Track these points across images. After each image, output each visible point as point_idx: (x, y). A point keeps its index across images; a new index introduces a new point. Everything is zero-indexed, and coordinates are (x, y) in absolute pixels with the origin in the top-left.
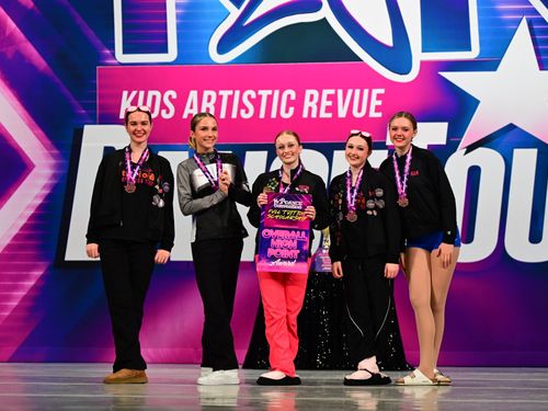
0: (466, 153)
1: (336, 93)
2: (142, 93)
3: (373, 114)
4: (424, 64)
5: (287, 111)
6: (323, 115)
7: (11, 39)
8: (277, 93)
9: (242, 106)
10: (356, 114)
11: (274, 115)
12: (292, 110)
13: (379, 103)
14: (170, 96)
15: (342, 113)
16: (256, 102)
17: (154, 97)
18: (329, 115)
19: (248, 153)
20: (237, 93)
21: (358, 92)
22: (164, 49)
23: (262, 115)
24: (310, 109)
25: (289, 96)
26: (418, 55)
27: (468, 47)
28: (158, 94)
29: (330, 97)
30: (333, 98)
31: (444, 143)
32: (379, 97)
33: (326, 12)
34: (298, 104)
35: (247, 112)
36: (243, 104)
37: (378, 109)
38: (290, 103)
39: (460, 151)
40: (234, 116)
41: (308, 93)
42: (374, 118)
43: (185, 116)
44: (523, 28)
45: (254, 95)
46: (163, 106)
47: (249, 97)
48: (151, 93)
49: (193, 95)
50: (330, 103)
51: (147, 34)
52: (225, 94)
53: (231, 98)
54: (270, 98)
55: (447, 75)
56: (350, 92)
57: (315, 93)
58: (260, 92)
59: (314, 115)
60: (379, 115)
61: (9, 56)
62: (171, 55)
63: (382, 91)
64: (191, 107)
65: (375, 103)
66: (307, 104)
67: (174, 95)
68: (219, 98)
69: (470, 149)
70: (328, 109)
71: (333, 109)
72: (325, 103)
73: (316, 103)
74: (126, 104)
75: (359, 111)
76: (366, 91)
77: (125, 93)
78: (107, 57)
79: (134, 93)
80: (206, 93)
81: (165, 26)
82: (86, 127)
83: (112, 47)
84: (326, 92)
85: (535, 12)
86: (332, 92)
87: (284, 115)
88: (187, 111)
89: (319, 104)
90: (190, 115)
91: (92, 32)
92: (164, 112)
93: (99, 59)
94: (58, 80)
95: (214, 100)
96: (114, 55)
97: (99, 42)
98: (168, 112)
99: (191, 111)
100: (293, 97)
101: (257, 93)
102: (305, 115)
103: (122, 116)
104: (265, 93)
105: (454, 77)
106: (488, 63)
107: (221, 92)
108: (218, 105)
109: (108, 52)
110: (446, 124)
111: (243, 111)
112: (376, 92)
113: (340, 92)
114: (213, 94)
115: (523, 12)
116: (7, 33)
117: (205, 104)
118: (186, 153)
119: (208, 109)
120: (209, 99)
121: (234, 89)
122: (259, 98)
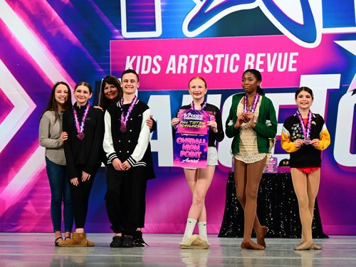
0: (353, 94)
1: (266, 55)
2: (139, 58)
3: (291, 69)
4: (324, 36)
5: (234, 68)
7: (54, 24)
8: (227, 56)
9: (204, 65)
10: (280, 69)
11: (225, 71)
12: (237, 67)
13: (295, 62)
14: (157, 60)
15: (270, 69)
16: (214, 62)
17: (147, 60)
18: (262, 70)
19: (209, 96)
20: (201, 56)
21: (280, 55)
22: (153, 28)
23: (218, 71)
24: (249, 66)
25: (235, 58)
26: (321, 30)
27: (353, 24)
28: (149, 58)
29: (262, 59)
30: (264, 59)
31: (338, 87)
32: (295, 58)
33: (259, 3)
34: (241, 63)
35: (208, 69)
36: (206, 63)
37: (294, 66)
38: (236, 62)
39: (349, 93)
40: (199, 71)
41: (248, 56)
42: (291, 72)
43: (167, 72)
45: (212, 58)
46: (153, 66)
47: (209, 59)
48: (145, 57)
49: (173, 58)
50: (262, 63)
51: (142, 19)
52: (193, 57)
53: (197, 60)
54: (223, 60)
55: (339, 43)
56: (275, 55)
57: (253, 56)
58: (216, 56)
60: (295, 70)
61: (54, 35)
62: (158, 32)
63: (296, 54)
64: (171, 66)
65: (292, 62)
66: (247, 63)
67: (160, 58)
68: (190, 60)
70: (261, 67)
71: (264, 66)
72: (259, 62)
73: (253, 63)
74: (129, 66)
75: (282, 67)
76: (286, 54)
77: (128, 58)
78: (116, 34)
79: (134, 58)
80: (181, 57)
81: (154, 14)
83: (119, 28)
84: (260, 55)
86: (263, 55)
87: (232, 71)
88: (169, 69)
89: (255, 63)
90: (171, 71)
91: (106, 18)
92: (153, 70)
93: (111, 36)
94: (85, 50)
95: (186, 61)
96: (121, 33)
97: (111, 24)
98: (156, 69)
99: (171, 69)
100: (238, 59)
101: (214, 56)
104: (219, 57)
105: (344, 44)
107: (191, 56)
108: (189, 65)
109: (117, 31)
110: (339, 75)
111: (205, 69)
112: (292, 54)
113: (269, 55)
114: (185, 57)
116: (52, 20)
117: (180, 64)
118: (168, 96)
119: (182, 68)
120: (183, 60)
121: (199, 54)
122: (216, 59)
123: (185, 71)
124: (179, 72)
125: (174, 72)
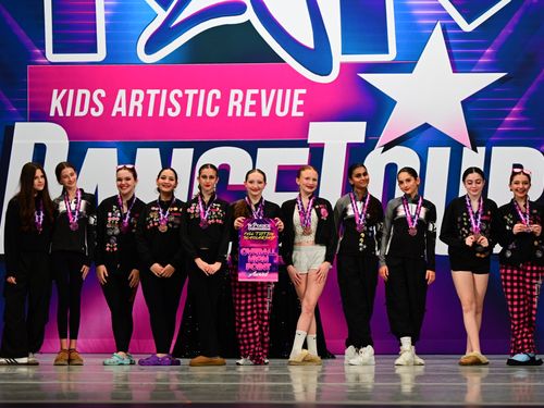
0: (383, 151)
1: (260, 92)
2: (71, 92)
3: (295, 113)
4: (343, 66)
5: (212, 110)
6: (248, 113)
8: (203, 92)
9: (169, 104)
10: (279, 113)
11: (200, 113)
12: (217, 109)
13: (301, 102)
14: (99, 95)
15: (266, 112)
16: (183, 101)
17: (84, 96)
18: (253, 114)
19: (175, 150)
20: (165, 92)
21: (280, 92)
22: (94, 49)
23: (189, 113)
24: (235, 107)
25: (215, 95)
26: (338, 58)
27: (386, 51)
28: (87, 92)
29: (254, 97)
30: (256, 97)
31: (363, 141)
32: (301, 97)
33: (250, 15)
34: (223, 103)
35: (174, 110)
36: (170, 103)
37: (300, 108)
38: (215, 102)
39: (378, 150)
40: (161, 114)
41: (233, 92)
42: (296, 117)
43: (114, 114)
44: (438, 33)
45: (180, 94)
46: (92, 104)
47: (176, 96)
48: (80, 92)
49: (122, 93)
50: (254, 103)
51: (76, 34)
52: (153, 93)
53: (158, 97)
54: (196, 97)
55: (366, 77)
56: (273, 92)
57: (240, 93)
58: (187, 92)
59: (238, 114)
60: (301, 114)
62: (100, 55)
63: (304, 91)
64: (120, 106)
65: (297, 102)
66: (232, 103)
67: (103, 94)
68: (147, 97)
69: (387, 147)
70: (252, 108)
71: (257, 108)
72: (249, 102)
73: (240, 103)
74: (56, 103)
75: (282, 110)
76: (289, 92)
77: (55, 92)
78: (37, 56)
79: (64, 91)
80: (134, 92)
81: (94, 27)
82: (17, 124)
83: (43, 47)
84: (250, 92)
85: (448, 17)
86: (256, 91)
87: (209, 113)
88: (116, 109)
89: (243, 103)
90: (119, 113)
91: (22, 31)
92: (93, 110)
93: (30, 58)
95: (141, 98)
96: (44, 54)
97: (30, 41)
98: (97, 110)
99: (119, 109)
100: (218, 97)
101: (183, 92)
102: (230, 114)
103: (52, 114)
104: (191, 93)
105: (372, 79)
106: (404, 65)
107: (149, 92)
108: (146, 104)
109: (38, 51)
110: (365, 123)
111: (170, 110)
112: (297, 92)
113: (264, 92)
114: (141, 93)
115: (438, 17)
117: (133, 103)
118: (115, 150)
119: (136, 108)
120: (138, 97)
121: (161, 89)
122: (186, 97)
123: (139, 114)
124: (131, 114)
125: (124, 114)
